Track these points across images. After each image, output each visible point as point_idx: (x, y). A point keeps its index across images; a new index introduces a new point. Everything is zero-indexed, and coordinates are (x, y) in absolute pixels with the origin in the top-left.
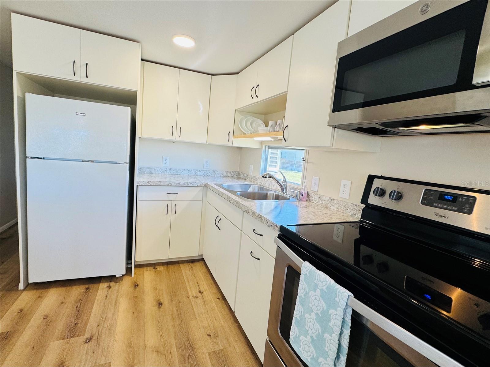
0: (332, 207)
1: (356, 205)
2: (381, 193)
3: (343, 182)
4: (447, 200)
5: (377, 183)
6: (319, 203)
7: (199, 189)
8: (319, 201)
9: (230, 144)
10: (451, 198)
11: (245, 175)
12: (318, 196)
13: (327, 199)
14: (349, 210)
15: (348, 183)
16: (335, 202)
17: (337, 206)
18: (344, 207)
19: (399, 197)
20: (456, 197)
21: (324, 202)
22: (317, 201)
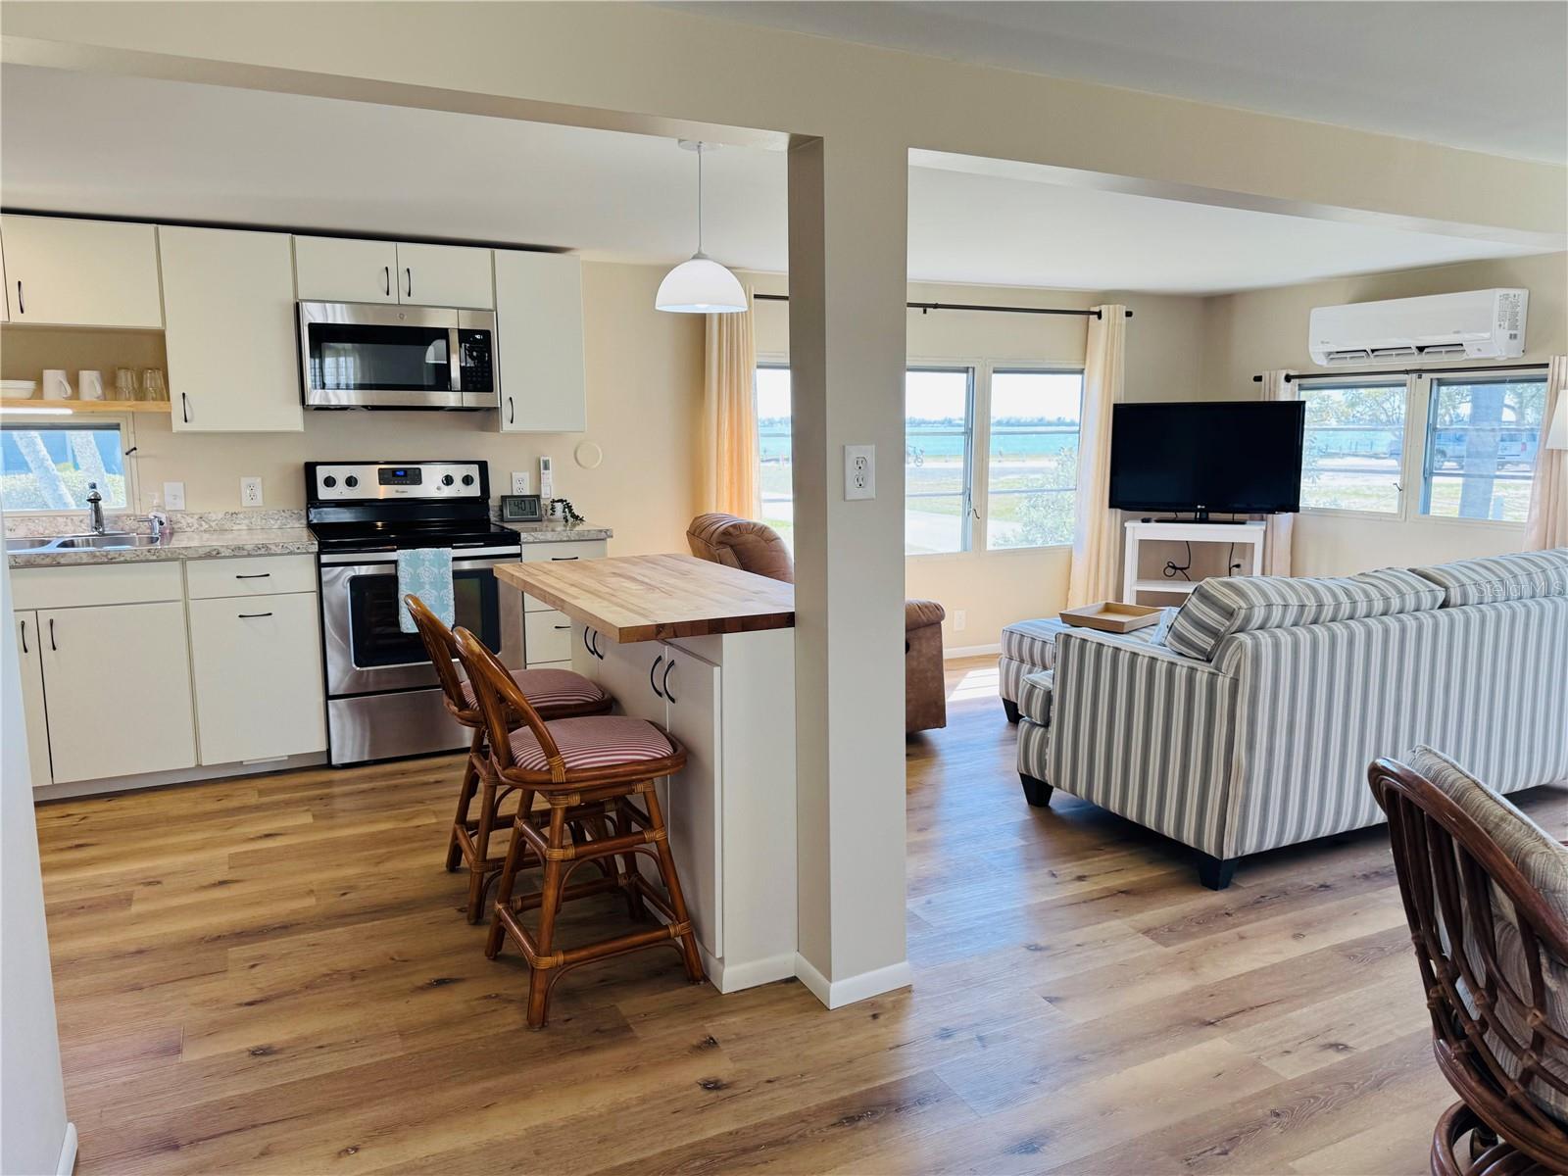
0: (239, 527)
1: (284, 511)
2: (333, 482)
3: (245, 481)
4: (399, 476)
5: (322, 473)
6: (202, 529)
8: (201, 526)
10: (402, 473)
12: (196, 517)
13: (220, 516)
14: (272, 522)
16: (241, 516)
17: (246, 521)
18: (262, 519)
19: (353, 483)
20: (405, 470)
21: (213, 524)
22: (196, 526)
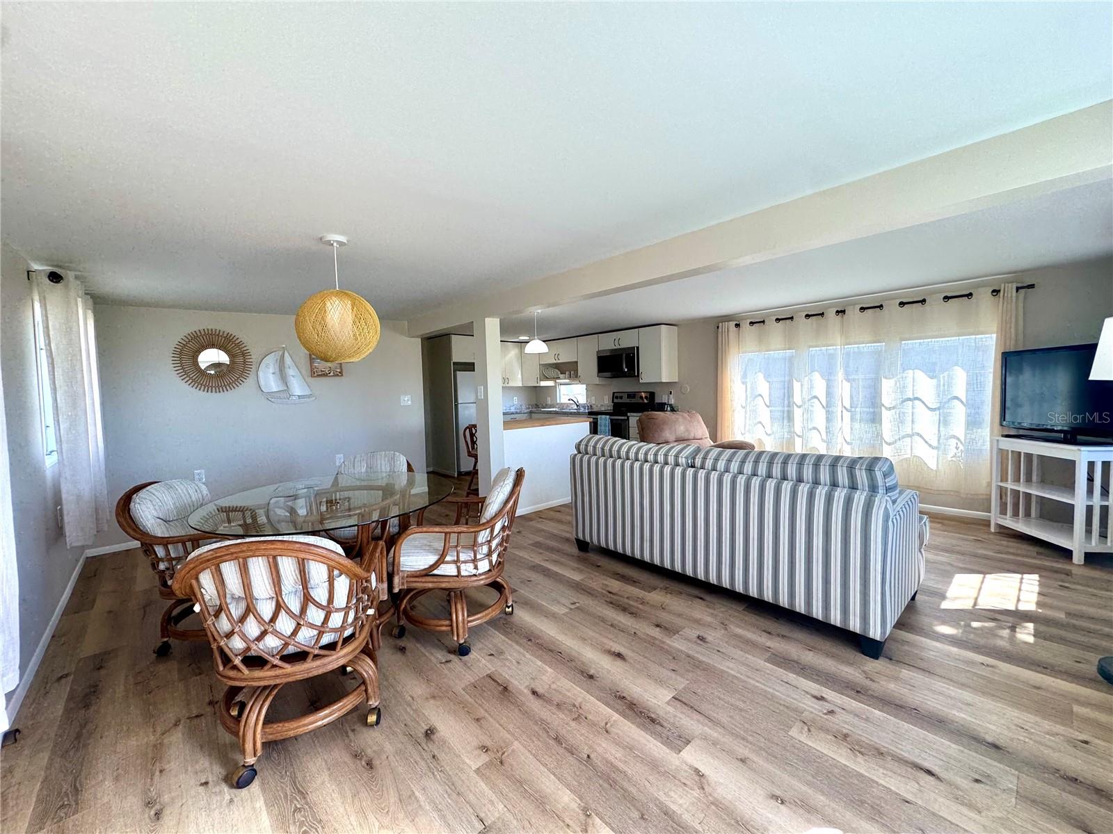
2: (617, 398)
7: (526, 415)
9: (538, 385)
11: (544, 405)
15: (607, 397)
19: (621, 398)
